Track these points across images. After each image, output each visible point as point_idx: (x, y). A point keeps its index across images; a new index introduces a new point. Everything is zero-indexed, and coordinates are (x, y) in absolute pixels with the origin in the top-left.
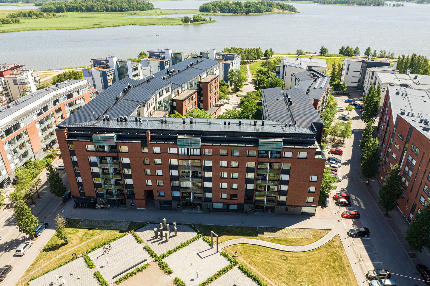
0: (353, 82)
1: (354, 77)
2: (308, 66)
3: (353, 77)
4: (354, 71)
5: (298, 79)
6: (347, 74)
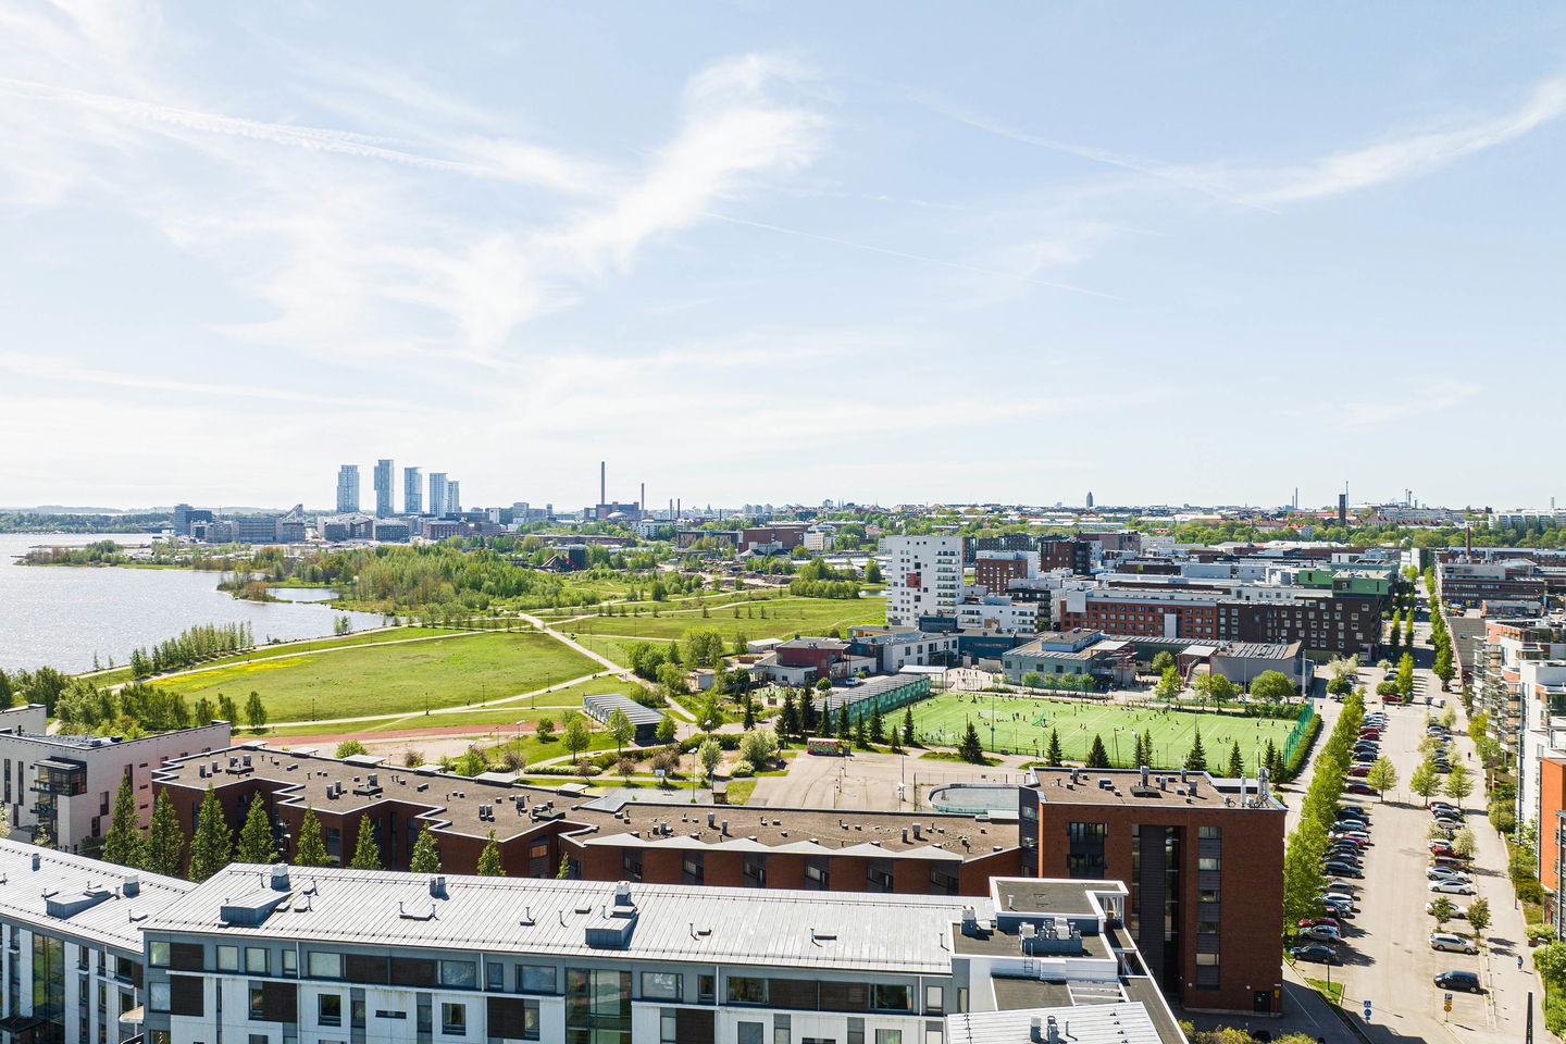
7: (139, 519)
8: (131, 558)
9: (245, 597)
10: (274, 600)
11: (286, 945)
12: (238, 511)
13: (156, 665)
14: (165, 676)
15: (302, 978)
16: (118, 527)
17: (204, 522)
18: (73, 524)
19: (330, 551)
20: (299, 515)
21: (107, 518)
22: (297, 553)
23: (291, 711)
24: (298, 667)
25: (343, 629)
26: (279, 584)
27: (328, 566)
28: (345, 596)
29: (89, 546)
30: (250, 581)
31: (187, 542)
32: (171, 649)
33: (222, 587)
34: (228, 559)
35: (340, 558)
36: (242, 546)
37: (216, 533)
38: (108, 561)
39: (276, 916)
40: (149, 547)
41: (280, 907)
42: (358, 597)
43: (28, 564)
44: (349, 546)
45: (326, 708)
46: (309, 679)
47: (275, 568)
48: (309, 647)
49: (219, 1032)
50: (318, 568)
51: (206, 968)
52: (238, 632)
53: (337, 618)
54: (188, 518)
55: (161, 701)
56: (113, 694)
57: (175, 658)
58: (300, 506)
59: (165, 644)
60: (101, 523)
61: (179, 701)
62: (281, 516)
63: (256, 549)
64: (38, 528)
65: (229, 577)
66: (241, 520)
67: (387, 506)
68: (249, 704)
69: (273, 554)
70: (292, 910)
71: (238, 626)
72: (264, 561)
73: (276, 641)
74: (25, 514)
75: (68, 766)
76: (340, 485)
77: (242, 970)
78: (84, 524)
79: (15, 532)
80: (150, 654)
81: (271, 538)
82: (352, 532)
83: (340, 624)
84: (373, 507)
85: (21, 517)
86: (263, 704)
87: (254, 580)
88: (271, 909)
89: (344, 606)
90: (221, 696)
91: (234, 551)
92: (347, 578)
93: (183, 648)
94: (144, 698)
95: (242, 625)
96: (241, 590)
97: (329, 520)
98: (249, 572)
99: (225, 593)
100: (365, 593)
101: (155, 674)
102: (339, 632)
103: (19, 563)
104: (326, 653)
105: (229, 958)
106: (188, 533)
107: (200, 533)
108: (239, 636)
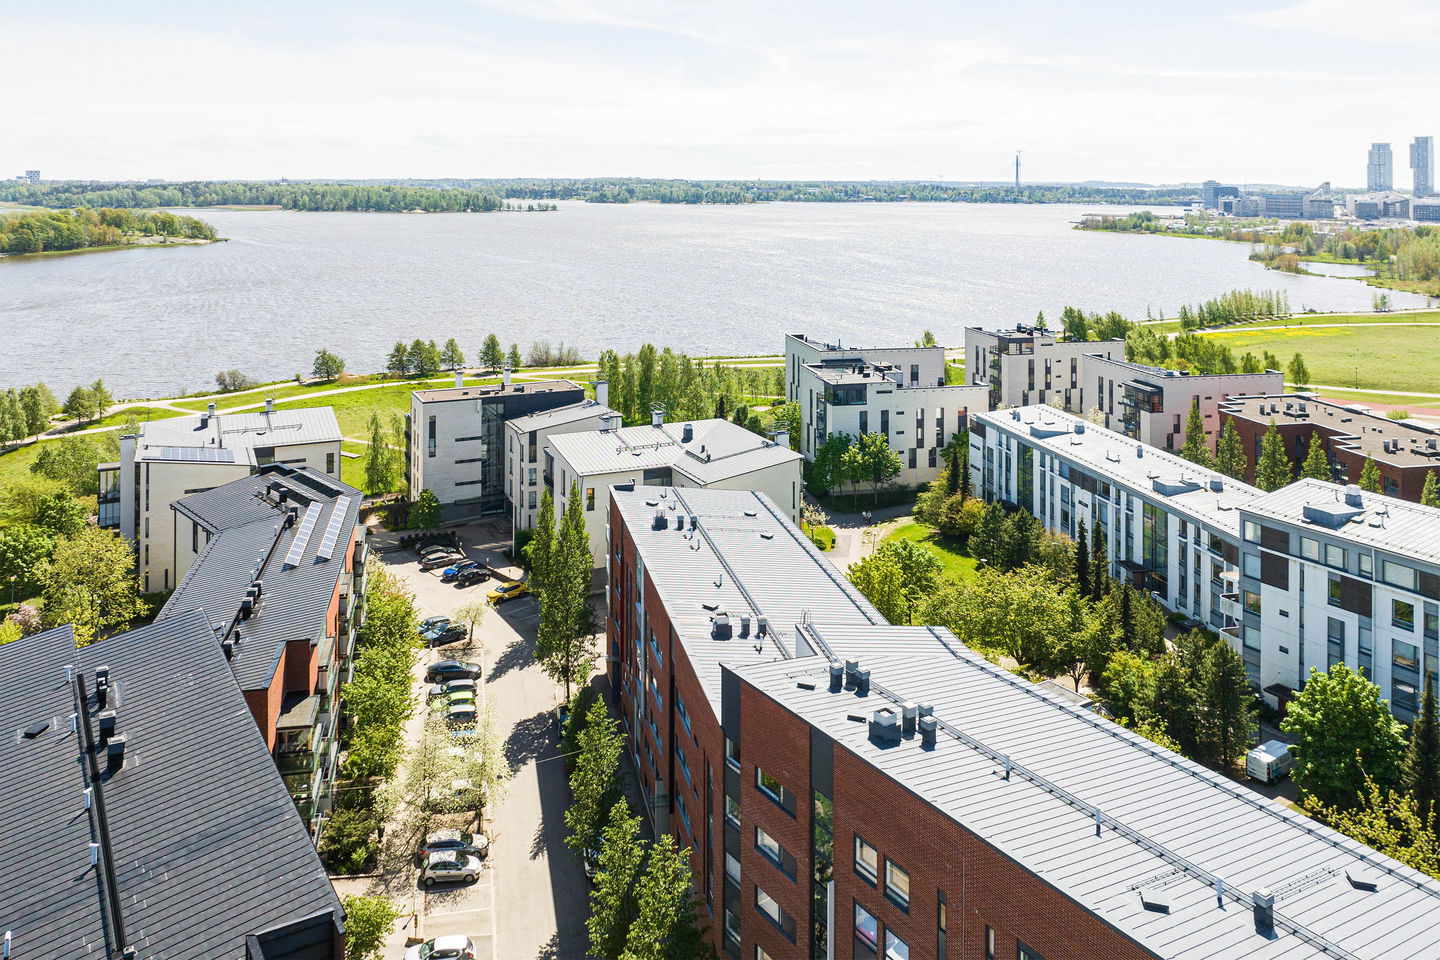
0: (462, 484)
1: (461, 462)
2: (256, 450)
3: (457, 462)
4: (457, 440)
5: (205, 524)
6: (432, 455)
7: (1170, 193)
8: (1168, 228)
9: (1278, 268)
10: (1306, 273)
11: (1363, 550)
12: (1266, 188)
13: (1200, 320)
14: (1209, 331)
15: (1376, 581)
16: (1152, 200)
17: (1231, 197)
18: (1115, 196)
19: (1362, 229)
20: (1327, 192)
21: (1144, 192)
22: (1326, 230)
23: (1332, 376)
24: (1337, 337)
25: (1382, 306)
26: (1310, 258)
27: (1362, 243)
28: (1381, 274)
29: (1131, 215)
30: (1281, 254)
31: (1216, 215)
32: (1214, 308)
33: (1254, 257)
34: (1257, 232)
35: (1375, 236)
36: (1270, 221)
37: (1244, 207)
38: (1148, 229)
39: (1350, 525)
40: (1181, 218)
41: (1356, 518)
42: (1396, 276)
43: (1083, 228)
44: (1383, 225)
45: (1368, 378)
46: (1348, 350)
47: (1305, 242)
48: (1347, 320)
49: (1301, 608)
50: (1351, 244)
51: (1291, 551)
52: (1274, 298)
53: (1375, 296)
54: (1217, 193)
55: (1211, 351)
56: (1169, 340)
57: (1218, 317)
58: (1327, 183)
59: (1209, 303)
60: (1138, 196)
61: (1227, 353)
62: (1308, 193)
63: (1283, 225)
64: (1088, 199)
65: (1260, 248)
66: (1268, 197)
67: (1426, 184)
68: (1292, 363)
69: (1302, 229)
70: (1366, 524)
71: (1274, 293)
72: (1294, 236)
73: (1312, 311)
74: (1077, 188)
75: (1149, 389)
76: (1370, 163)
77: (1323, 561)
78: (1124, 196)
79: (1069, 202)
80: (1195, 312)
81: (1298, 214)
82: (1386, 211)
83: (1379, 302)
84: (1410, 186)
85: (1074, 190)
86: (1305, 366)
87: (1284, 253)
88: (1347, 519)
89: (1382, 284)
90: (1266, 353)
91: (1261, 225)
92: (1383, 257)
93: (1224, 308)
94: (1196, 347)
95: (1278, 293)
96: (1271, 260)
97: (1360, 198)
98: (1280, 245)
99: (1257, 263)
100: (1405, 270)
101: (1200, 329)
102: (1378, 309)
103: (1076, 228)
104: (1365, 328)
105: (1312, 549)
106: (1216, 207)
107: (1228, 207)
108: (1275, 303)
